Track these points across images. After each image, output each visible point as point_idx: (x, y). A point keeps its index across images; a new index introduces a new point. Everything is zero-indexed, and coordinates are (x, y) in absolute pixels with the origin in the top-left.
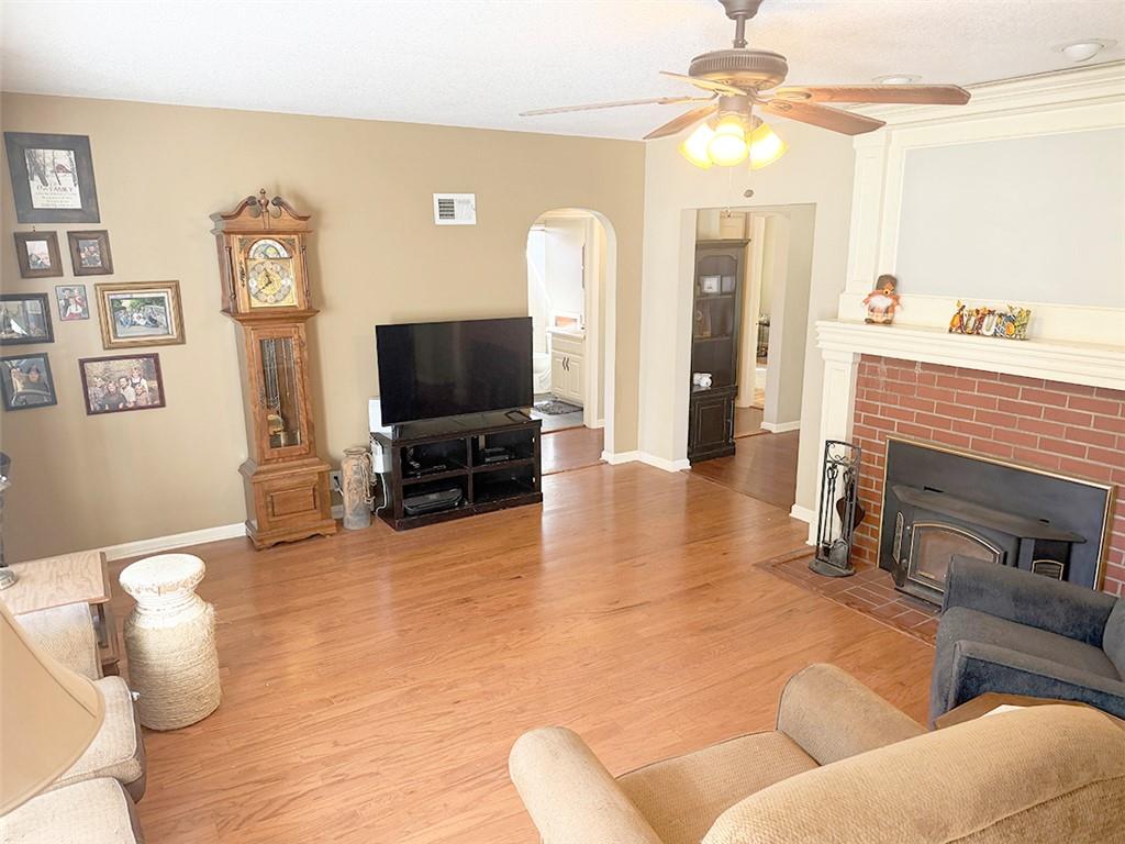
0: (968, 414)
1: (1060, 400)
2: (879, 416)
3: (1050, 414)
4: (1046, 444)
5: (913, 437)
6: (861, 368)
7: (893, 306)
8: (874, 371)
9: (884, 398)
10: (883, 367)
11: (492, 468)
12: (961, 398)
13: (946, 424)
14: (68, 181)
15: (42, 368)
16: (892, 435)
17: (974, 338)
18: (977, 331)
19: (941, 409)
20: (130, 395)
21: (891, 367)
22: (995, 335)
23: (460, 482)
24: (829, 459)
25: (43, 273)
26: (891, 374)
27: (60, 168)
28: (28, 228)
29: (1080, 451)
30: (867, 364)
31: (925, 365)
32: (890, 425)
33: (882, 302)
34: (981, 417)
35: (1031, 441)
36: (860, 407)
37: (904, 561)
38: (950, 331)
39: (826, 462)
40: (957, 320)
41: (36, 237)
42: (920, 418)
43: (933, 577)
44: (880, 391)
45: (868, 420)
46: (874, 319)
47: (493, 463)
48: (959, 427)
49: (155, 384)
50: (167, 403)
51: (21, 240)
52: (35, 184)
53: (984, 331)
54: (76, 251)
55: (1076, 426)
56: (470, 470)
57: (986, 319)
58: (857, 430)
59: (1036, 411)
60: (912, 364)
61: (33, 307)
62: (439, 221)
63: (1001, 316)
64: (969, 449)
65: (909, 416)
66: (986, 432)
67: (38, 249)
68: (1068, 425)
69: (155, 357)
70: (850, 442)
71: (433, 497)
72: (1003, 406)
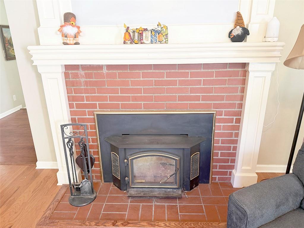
0: (139, 91)
1: (185, 75)
2: (85, 102)
3: (181, 83)
4: (181, 98)
5: (109, 110)
6: (66, 75)
7: (78, 33)
8: (76, 76)
9: (86, 91)
10: (81, 72)
12: (133, 83)
13: (128, 98)
16: (97, 111)
17: (139, 46)
18: (141, 41)
19: (123, 91)
21: (86, 71)
22: (151, 43)
24: (65, 136)
26: (88, 76)
29: (197, 98)
30: (70, 72)
31: (109, 67)
32: (94, 106)
33: (70, 30)
34: (146, 91)
35: (173, 98)
36: (71, 99)
37: (127, 178)
38: (124, 43)
39: (64, 139)
40: (127, 36)
42: (112, 98)
43: (144, 181)
44: (83, 87)
45: (78, 106)
46: (68, 42)
48: (135, 99)
53: (144, 41)
55: (194, 87)
57: (144, 34)
58: (72, 113)
59: (174, 83)
60: (100, 67)
63: (152, 31)
64: (143, 109)
65: (105, 98)
66: (150, 99)
68: (191, 87)
70: (71, 123)
72: (157, 83)
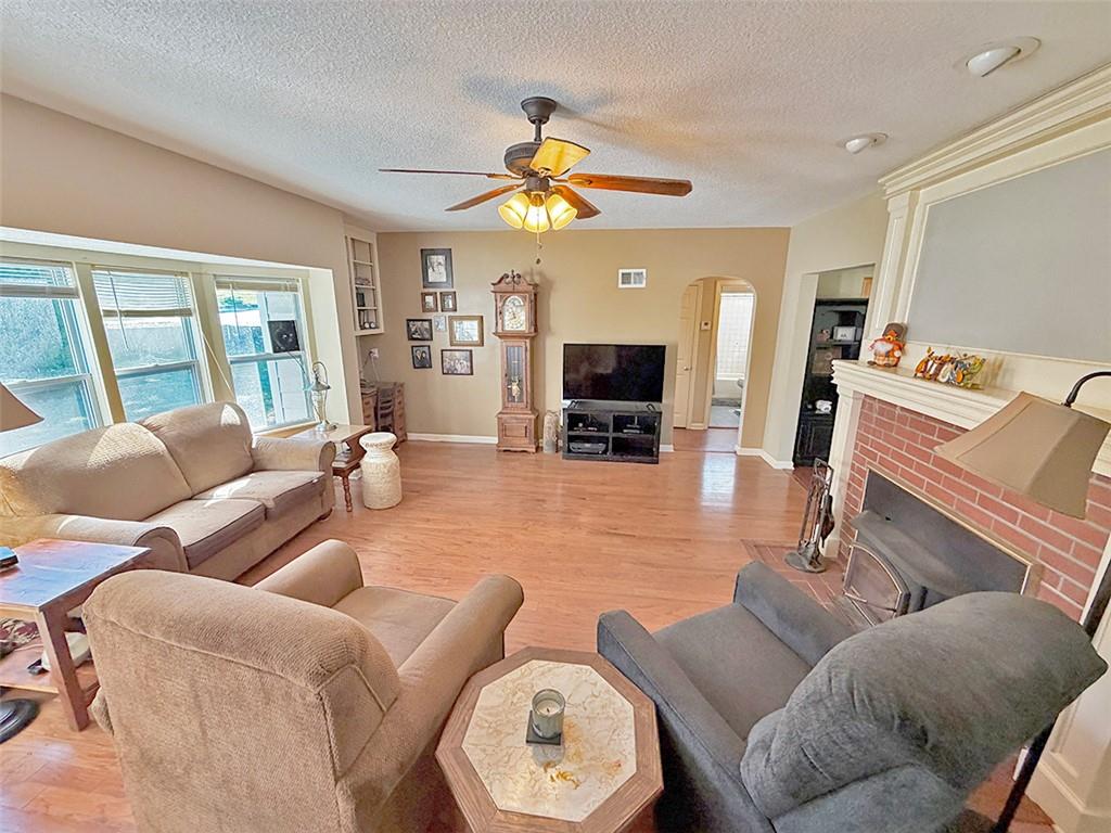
2: (869, 448)
5: (886, 470)
6: (864, 404)
8: (870, 408)
9: (873, 432)
10: (877, 405)
11: (625, 436)
14: (442, 269)
15: (427, 351)
16: (873, 466)
17: (930, 384)
18: (934, 378)
20: (458, 367)
21: (881, 406)
22: (948, 382)
23: (605, 440)
25: (430, 310)
26: (881, 411)
27: (440, 264)
28: (426, 290)
30: (868, 401)
32: (874, 457)
33: (885, 347)
36: (859, 438)
38: (915, 376)
40: (922, 365)
41: (430, 294)
44: (872, 426)
45: (862, 450)
46: (877, 362)
47: (629, 433)
48: (919, 468)
49: (469, 364)
50: (474, 372)
51: (424, 295)
52: (430, 271)
53: (940, 378)
54: (443, 301)
56: (611, 435)
57: (946, 366)
58: (855, 456)
60: (893, 405)
61: (426, 324)
62: (621, 286)
63: (957, 363)
64: (922, 491)
65: (887, 451)
67: (429, 299)
69: (471, 351)
71: (587, 445)
